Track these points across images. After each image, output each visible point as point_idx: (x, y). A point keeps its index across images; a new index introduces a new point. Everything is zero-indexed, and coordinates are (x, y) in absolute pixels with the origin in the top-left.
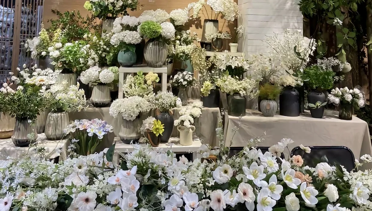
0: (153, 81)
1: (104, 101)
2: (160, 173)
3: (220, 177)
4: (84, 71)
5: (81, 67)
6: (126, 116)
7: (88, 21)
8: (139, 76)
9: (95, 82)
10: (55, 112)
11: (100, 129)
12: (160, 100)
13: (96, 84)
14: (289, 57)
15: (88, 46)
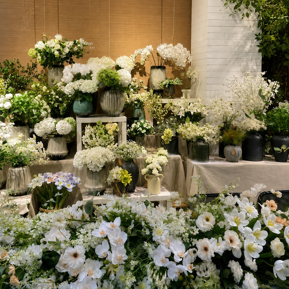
0: (114, 131)
1: (62, 154)
2: (143, 224)
3: (204, 225)
4: (39, 122)
5: (35, 119)
6: (91, 168)
7: (28, 70)
8: (99, 126)
9: (51, 134)
10: (17, 166)
11: (68, 181)
12: (125, 150)
13: (53, 136)
14: (252, 101)
15: (40, 96)
